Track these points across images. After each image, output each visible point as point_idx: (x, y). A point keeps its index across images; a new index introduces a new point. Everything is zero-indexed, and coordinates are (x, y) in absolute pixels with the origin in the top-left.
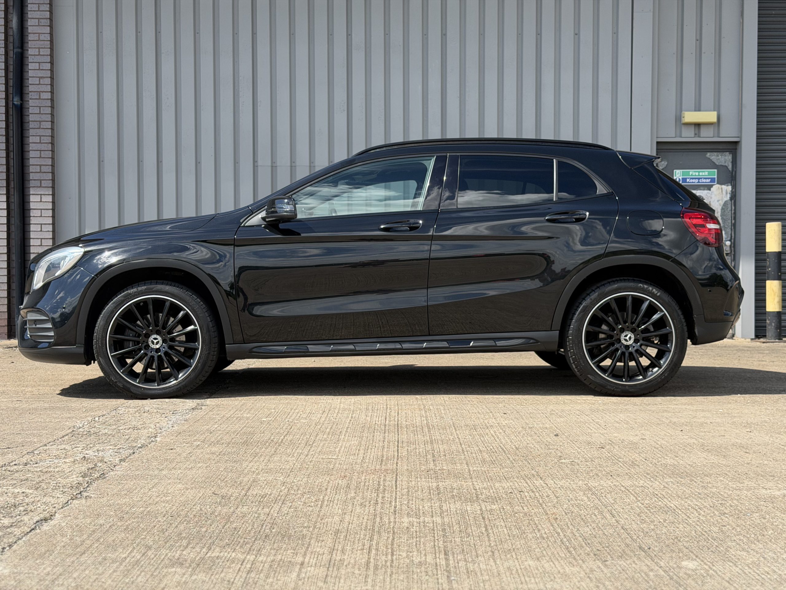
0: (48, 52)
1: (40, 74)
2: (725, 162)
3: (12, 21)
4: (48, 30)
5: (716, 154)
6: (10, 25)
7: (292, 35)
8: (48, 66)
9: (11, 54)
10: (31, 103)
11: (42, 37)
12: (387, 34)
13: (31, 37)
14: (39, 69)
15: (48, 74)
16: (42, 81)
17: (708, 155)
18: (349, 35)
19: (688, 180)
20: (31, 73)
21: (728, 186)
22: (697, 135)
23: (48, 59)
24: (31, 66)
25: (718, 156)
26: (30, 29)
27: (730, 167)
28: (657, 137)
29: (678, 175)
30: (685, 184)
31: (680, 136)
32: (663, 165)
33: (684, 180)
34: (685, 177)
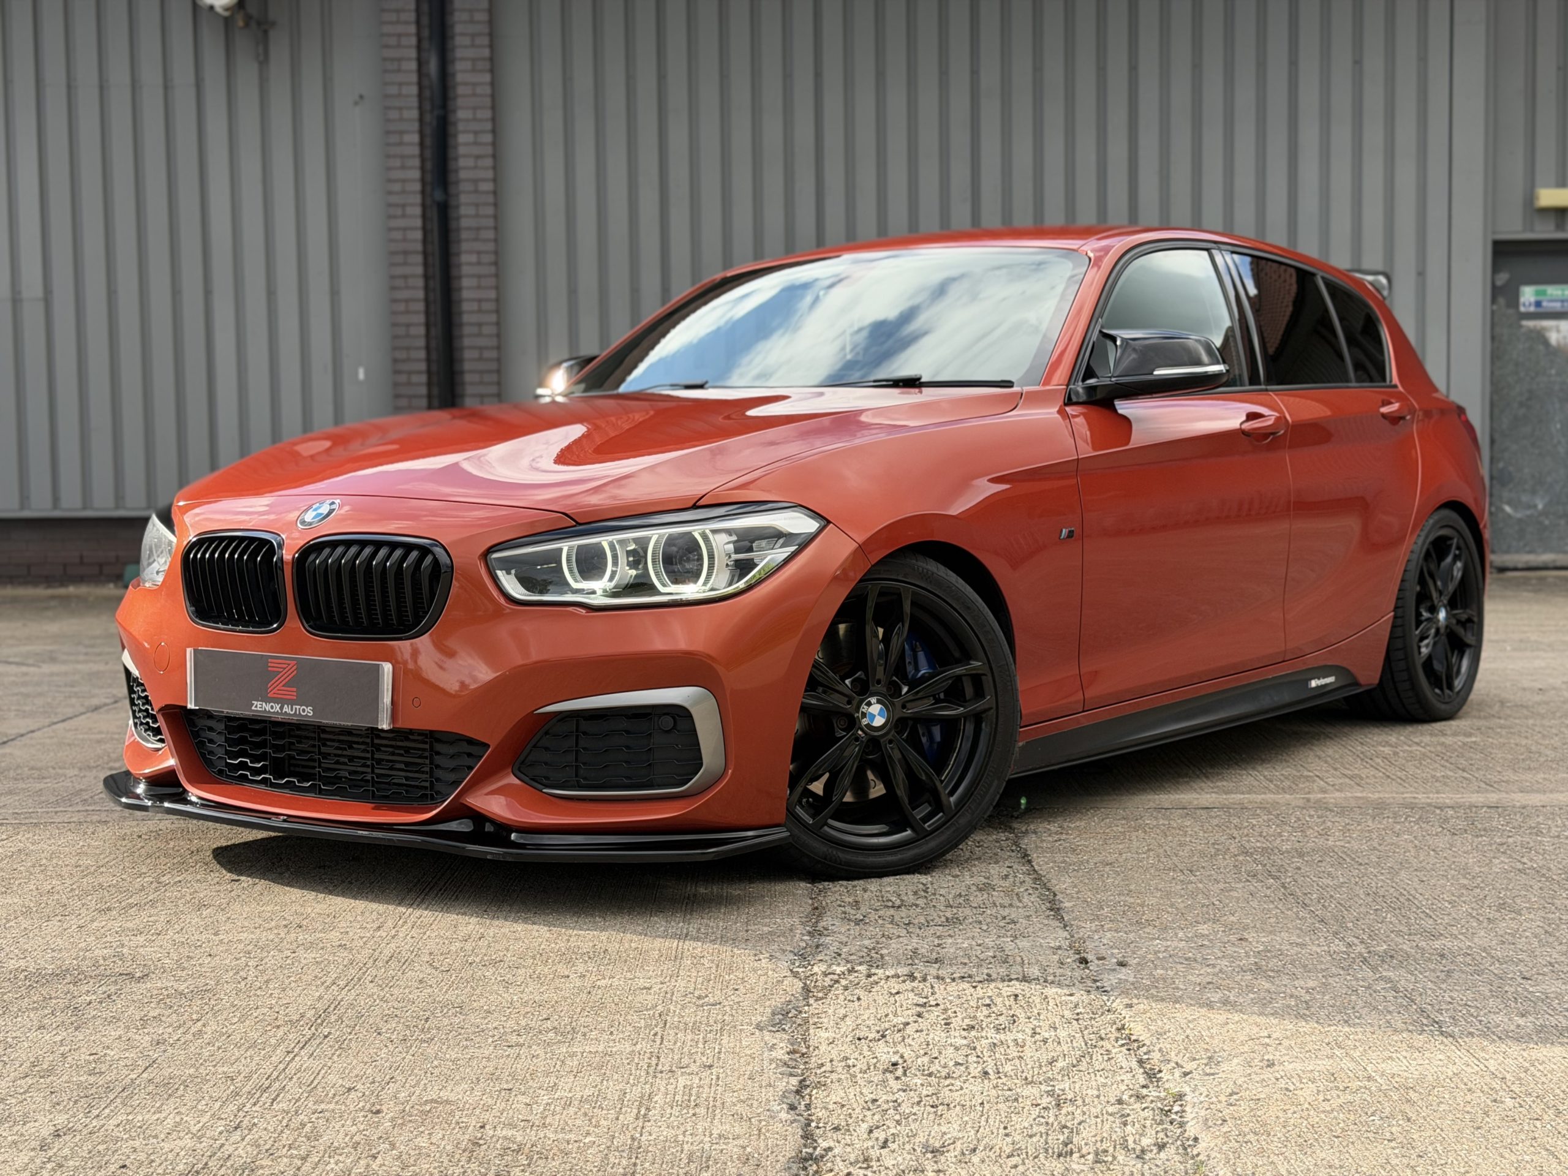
0: (488, 114)
1: (476, 150)
3: (428, 63)
4: (487, 78)
6: (425, 70)
8: (488, 138)
9: (428, 118)
10: (463, 198)
11: (479, 90)
12: (1038, 70)
13: (461, 90)
14: (475, 143)
15: (489, 150)
16: (480, 163)
18: (974, 72)
19: (1545, 304)
22: (1561, 227)
23: (489, 126)
24: (462, 138)
26: (460, 78)
28: (1494, 233)
29: (1528, 295)
30: (1539, 310)
31: (1532, 231)
32: (1503, 278)
33: (1538, 304)
34: (1540, 298)
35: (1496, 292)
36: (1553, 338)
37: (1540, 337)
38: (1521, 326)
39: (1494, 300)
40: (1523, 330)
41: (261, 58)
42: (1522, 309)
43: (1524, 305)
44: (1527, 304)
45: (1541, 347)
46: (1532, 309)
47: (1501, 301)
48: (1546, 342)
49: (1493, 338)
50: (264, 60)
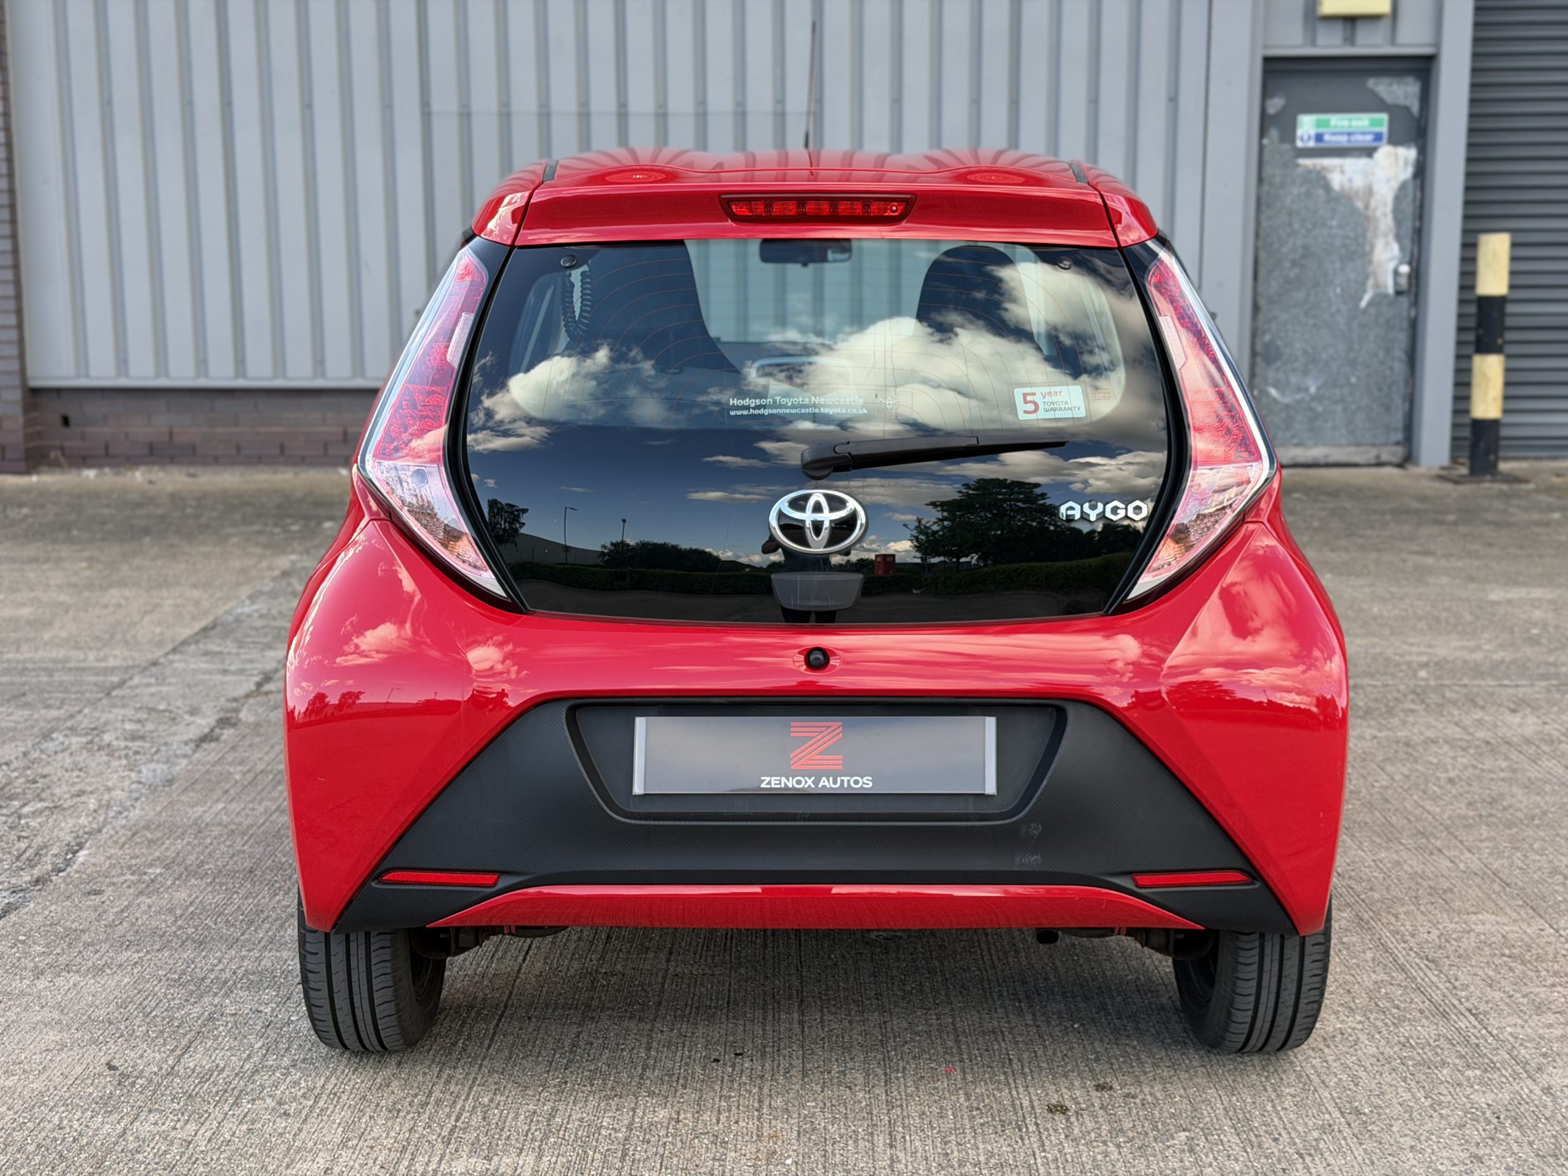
2: (1406, 97)
5: (1386, 80)
17: (1371, 83)
19: (1327, 138)
21: (1409, 147)
22: (1350, 40)
25: (1390, 85)
27: (1415, 108)
28: (1266, 47)
29: (1307, 125)
30: (1321, 145)
31: (1314, 44)
32: (1275, 104)
33: (1319, 138)
34: (1321, 130)
35: (1265, 122)
36: (1336, 181)
37: (1320, 179)
38: (1298, 165)
39: (1263, 133)
40: (1299, 170)
42: (1299, 144)
43: (1302, 139)
44: (1306, 137)
45: (1321, 192)
46: (1311, 144)
47: (1274, 133)
48: (1327, 187)
49: (1260, 180)
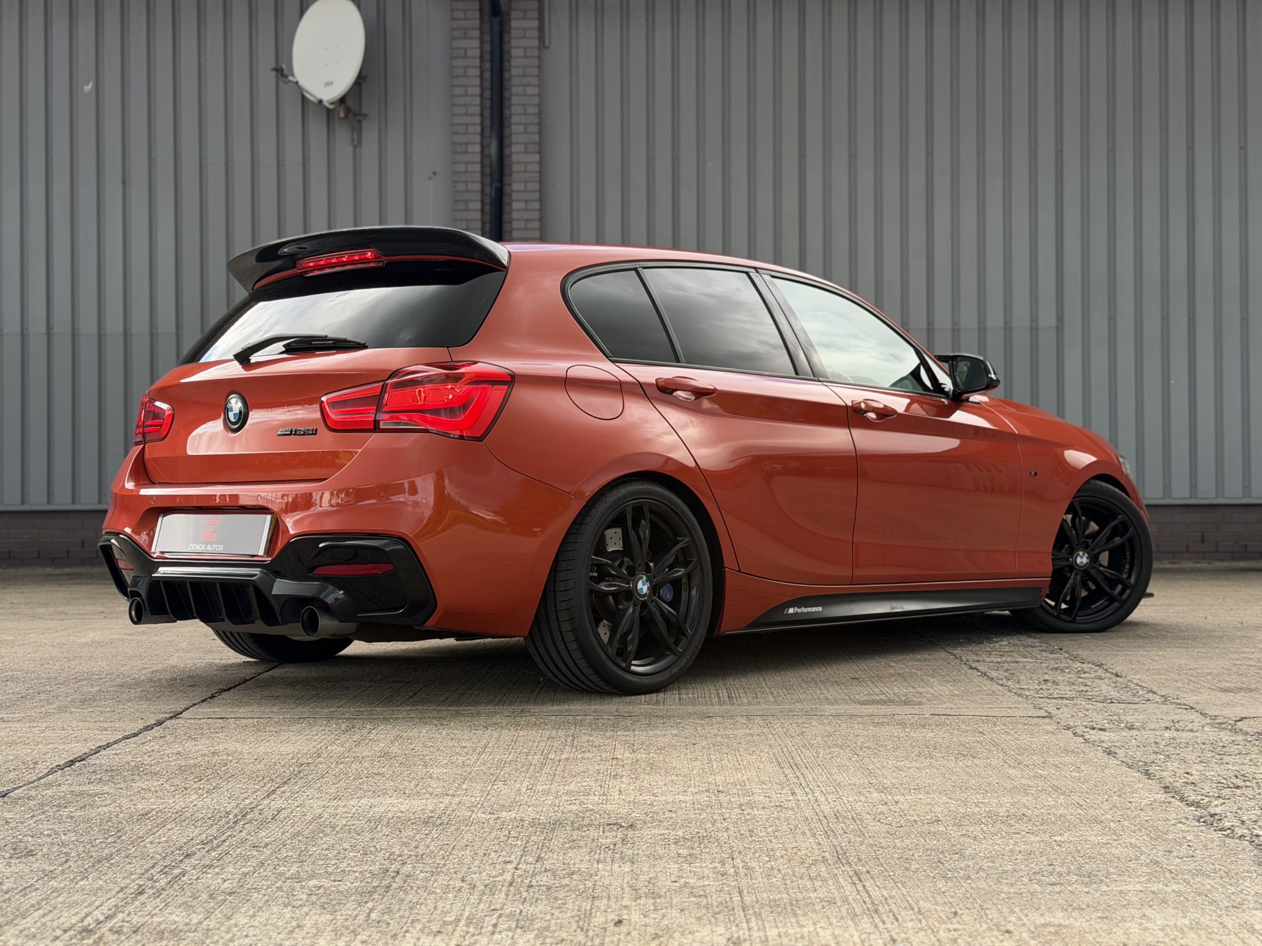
0: (537, 186)
1: (527, 215)
3: (489, 146)
4: (536, 158)
6: (487, 152)
7: (852, 156)
8: (536, 205)
9: (488, 190)
11: (530, 167)
12: (981, 152)
13: (515, 168)
14: (526, 210)
15: (537, 215)
16: (529, 225)
18: (930, 155)
20: (515, 215)
23: (537, 196)
24: (515, 206)
26: (514, 158)
41: (355, 143)
50: (357, 144)
